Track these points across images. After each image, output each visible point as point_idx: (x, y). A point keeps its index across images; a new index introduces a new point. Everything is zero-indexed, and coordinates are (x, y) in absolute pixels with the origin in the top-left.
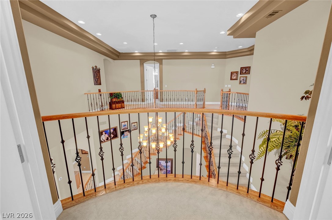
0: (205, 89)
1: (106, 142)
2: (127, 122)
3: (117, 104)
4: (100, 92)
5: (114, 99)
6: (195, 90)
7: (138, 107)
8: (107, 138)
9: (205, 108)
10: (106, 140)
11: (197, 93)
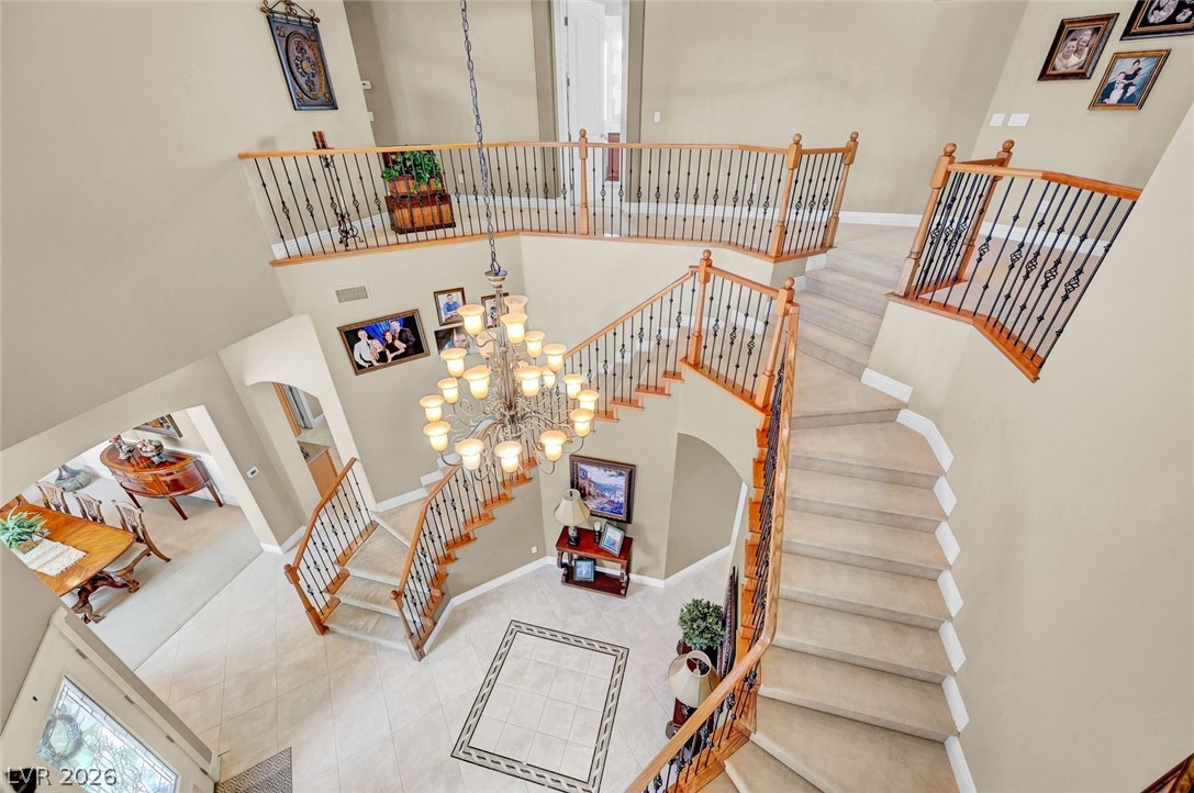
0: (854, 140)
1: (377, 368)
2: (460, 293)
3: (418, 205)
4: (324, 147)
5: (402, 183)
6: (787, 142)
7: (510, 227)
8: (380, 353)
9: (831, 247)
10: (378, 361)
11: (797, 165)
